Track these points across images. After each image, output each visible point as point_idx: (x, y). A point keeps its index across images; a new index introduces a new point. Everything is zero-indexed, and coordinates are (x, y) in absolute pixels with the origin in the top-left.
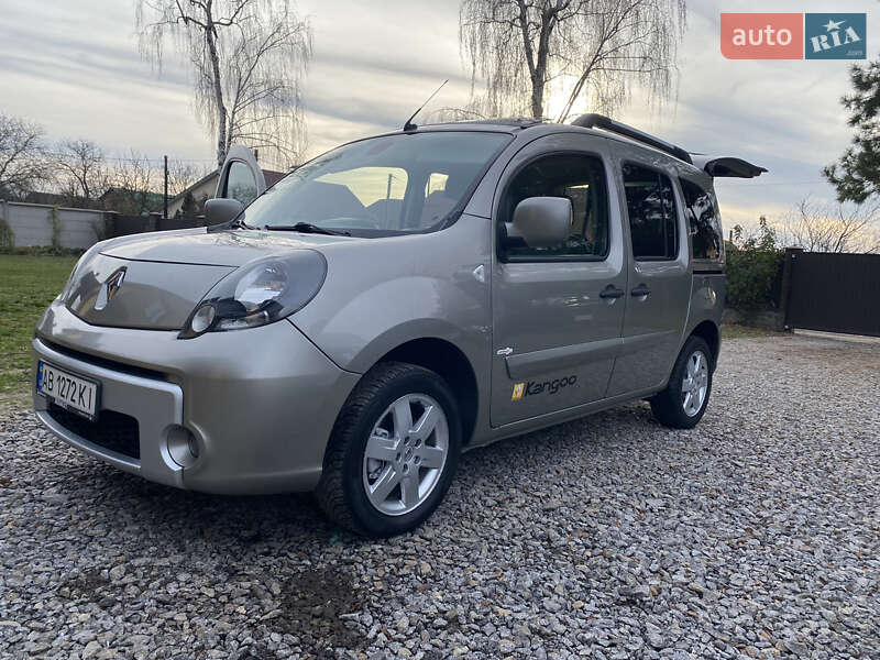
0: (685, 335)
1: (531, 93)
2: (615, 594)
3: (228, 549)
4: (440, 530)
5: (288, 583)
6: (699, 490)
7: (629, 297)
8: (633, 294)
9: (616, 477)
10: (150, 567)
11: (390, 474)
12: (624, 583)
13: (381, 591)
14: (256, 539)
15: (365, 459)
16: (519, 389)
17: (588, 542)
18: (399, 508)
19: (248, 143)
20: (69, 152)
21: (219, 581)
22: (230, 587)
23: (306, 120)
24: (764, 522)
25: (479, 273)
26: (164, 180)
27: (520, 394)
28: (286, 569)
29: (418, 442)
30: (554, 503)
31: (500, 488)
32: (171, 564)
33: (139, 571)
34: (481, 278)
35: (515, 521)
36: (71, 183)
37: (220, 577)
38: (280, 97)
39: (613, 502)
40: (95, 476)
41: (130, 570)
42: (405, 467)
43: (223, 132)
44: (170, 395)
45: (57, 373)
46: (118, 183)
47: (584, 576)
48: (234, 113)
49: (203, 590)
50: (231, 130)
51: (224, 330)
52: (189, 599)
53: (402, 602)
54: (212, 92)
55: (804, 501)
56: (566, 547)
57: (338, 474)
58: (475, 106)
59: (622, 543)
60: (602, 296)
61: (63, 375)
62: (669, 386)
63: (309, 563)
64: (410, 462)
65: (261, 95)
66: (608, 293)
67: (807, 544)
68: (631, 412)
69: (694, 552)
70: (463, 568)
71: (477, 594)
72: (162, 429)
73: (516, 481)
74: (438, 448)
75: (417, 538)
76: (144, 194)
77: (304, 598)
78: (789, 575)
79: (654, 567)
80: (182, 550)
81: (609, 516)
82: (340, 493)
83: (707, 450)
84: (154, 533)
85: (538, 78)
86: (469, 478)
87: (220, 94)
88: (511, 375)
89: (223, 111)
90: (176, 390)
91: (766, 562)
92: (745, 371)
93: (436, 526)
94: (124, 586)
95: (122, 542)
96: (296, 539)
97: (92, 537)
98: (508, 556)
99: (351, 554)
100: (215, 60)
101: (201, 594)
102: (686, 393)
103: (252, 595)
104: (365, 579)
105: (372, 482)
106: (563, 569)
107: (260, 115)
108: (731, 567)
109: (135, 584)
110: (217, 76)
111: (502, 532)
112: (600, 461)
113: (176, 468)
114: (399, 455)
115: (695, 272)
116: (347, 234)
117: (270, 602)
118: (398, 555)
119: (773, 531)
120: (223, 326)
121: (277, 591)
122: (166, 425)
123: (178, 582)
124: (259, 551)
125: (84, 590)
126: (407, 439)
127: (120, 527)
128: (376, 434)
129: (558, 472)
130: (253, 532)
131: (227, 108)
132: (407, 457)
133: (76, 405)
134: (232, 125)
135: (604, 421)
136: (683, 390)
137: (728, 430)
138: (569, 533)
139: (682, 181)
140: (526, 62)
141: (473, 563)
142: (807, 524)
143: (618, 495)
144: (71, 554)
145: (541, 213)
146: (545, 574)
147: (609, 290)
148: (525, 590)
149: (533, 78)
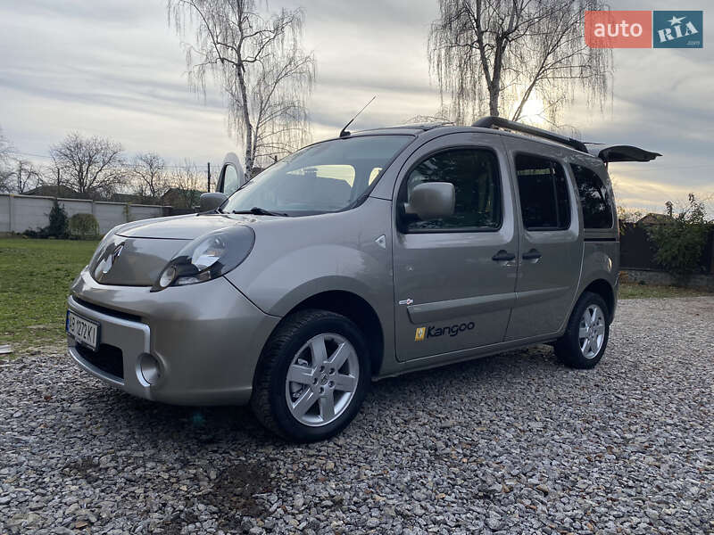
0: (578, 291)
1: (489, 101)
2: (475, 490)
3: (188, 447)
4: (352, 439)
5: (224, 471)
6: (578, 416)
7: (521, 260)
8: (524, 258)
9: (510, 405)
10: (128, 457)
11: (308, 395)
12: (484, 482)
13: (291, 480)
14: (210, 442)
15: (287, 382)
16: (421, 332)
17: (468, 452)
18: (317, 421)
19: (269, 150)
20: (141, 162)
21: (174, 468)
22: (180, 473)
23: (312, 131)
24: (626, 441)
25: (381, 241)
26: (207, 181)
27: (422, 336)
28: (226, 463)
29: (333, 370)
30: (450, 422)
31: (411, 410)
32: (144, 455)
33: (120, 460)
34: (383, 245)
35: (413, 435)
36: (141, 186)
37: (176, 465)
38: (292, 113)
39: (500, 423)
40: (109, 396)
41: (114, 458)
42: (322, 389)
43: (249, 143)
44: (141, 332)
45: (77, 319)
46: (174, 185)
47: (453, 476)
48: (257, 128)
49: (162, 474)
50: (256, 141)
51: (181, 285)
52: (149, 480)
53: (304, 488)
54: (241, 112)
55: (669, 427)
56: (448, 455)
57: (266, 392)
58: (443, 112)
59: (494, 453)
60: (494, 259)
61: (80, 320)
62: (566, 333)
63: (244, 459)
64: (325, 386)
65: (278, 113)
66: (500, 256)
67: (657, 460)
68: (542, 355)
69: (554, 462)
70: (359, 467)
71: (363, 485)
72: (136, 357)
73: (425, 406)
74: (351, 376)
75: (331, 444)
76: (193, 192)
77: (232, 483)
78: (631, 483)
79: (515, 472)
80: (155, 446)
81: (492, 434)
82: (267, 407)
83: (598, 386)
84: (140, 435)
85: (494, 88)
86: (388, 403)
87: (247, 114)
88: (414, 320)
89: (250, 127)
90: (146, 328)
91: (615, 472)
92: (661, 324)
93: (349, 437)
94: (107, 469)
95: (115, 440)
96: (240, 442)
97: (95, 436)
98: (398, 460)
99: (277, 454)
100: (243, 89)
101: (159, 476)
102: (584, 339)
103: (195, 478)
104: (282, 471)
105: (294, 400)
106: (438, 471)
107: (276, 129)
108: (581, 474)
109: (115, 468)
110: (245, 101)
111: (400, 443)
112: (502, 392)
113: (146, 385)
114: (316, 380)
115: (585, 240)
116: (286, 215)
117: (206, 483)
118: (312, 456)
119: (629, 449)
120: (180, 283)
121: (213, 476)
122: (139, 353)
123: (145, 467)
124: (210, 450)
125: (79, 471)
126: (323, 368)
127: (117, 430)
128: (297, 363)
129: (462, 400)
130: (210, 436)
131: (253, 125)
132: (323, 382)
133: (86, 340)
134: (256, 137)
135: (516, 362)
136: (580, 337)
137: (623, 371)
138: (455, 445)
139: (573, 166)
140: (484, 76)
141: (370, 463)
142: (666, 445)
143: (507, 418)
144: (77, 447)
145: (433, 195)
146: (422, 473)
147: (501, 255)
148: (402, 484)
149: (489, 89)
